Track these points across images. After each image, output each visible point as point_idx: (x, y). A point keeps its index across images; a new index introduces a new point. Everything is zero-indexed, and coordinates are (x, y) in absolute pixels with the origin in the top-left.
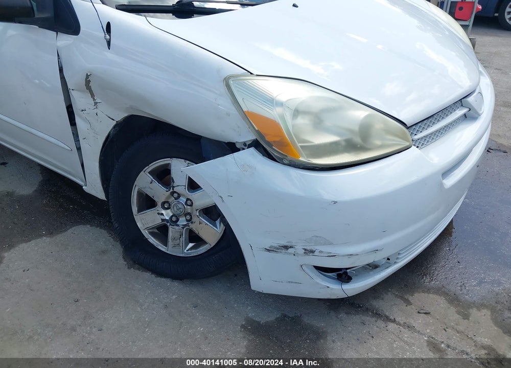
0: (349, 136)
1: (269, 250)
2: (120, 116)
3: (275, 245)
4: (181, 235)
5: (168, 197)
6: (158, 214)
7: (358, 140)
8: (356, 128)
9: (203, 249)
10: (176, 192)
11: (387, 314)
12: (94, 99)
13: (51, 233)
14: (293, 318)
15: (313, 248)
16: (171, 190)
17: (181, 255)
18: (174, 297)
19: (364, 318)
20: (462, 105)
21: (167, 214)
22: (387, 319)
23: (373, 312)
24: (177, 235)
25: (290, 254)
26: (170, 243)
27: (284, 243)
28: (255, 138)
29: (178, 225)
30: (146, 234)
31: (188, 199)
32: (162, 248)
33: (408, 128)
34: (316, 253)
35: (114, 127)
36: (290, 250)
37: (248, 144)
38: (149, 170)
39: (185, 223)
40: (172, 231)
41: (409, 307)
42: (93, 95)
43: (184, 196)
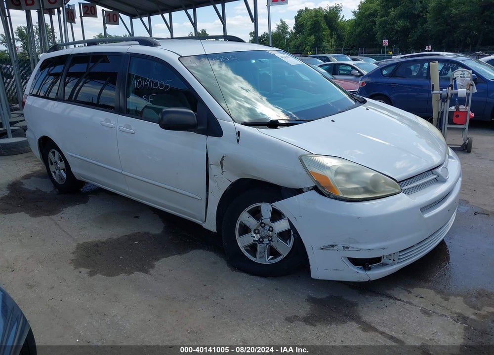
0: (364, 185)
1: (322, 249)
2: (234, 179)
3: (327, 245)
4: (265, 250)
5: (258, 227)
6: (252, 236)
7: (370, 188)
8: (369, 182)
9: (278, 259)
10: (263, 223)
11: (396, 297)
12: (222, 170)
13: (179, 254)
14: (337, 297)
15: (348, 246)
16: (261, 222)
17: (265, 263)
18: (263, 285)
19: (381, 298)
20: (433, 173)
21: (257, 237)
22: (396, 299)
23: (387, 296)
24: (263, 250)
25: (335, 250)
26: (258, 255)
27: (331, 243)
28: (315, 185)
29: (263, 244)
30: (243, 249)
31: (271, 227)
32: (253, 259)
33: (398, 183)
34: (350, 249)
35: (230, 186)
36: (335, 248)
37: (310, 189)
38: (248, 210)
39: (268, 242)
40: (260, 248)
41: (410, 294)
42: (222, 167)
43: (268, 225)
